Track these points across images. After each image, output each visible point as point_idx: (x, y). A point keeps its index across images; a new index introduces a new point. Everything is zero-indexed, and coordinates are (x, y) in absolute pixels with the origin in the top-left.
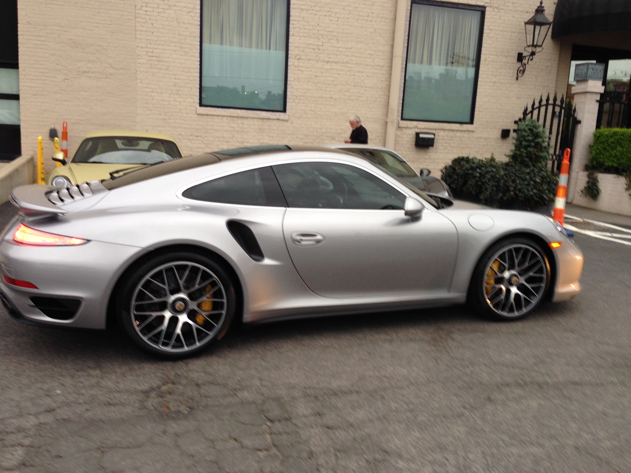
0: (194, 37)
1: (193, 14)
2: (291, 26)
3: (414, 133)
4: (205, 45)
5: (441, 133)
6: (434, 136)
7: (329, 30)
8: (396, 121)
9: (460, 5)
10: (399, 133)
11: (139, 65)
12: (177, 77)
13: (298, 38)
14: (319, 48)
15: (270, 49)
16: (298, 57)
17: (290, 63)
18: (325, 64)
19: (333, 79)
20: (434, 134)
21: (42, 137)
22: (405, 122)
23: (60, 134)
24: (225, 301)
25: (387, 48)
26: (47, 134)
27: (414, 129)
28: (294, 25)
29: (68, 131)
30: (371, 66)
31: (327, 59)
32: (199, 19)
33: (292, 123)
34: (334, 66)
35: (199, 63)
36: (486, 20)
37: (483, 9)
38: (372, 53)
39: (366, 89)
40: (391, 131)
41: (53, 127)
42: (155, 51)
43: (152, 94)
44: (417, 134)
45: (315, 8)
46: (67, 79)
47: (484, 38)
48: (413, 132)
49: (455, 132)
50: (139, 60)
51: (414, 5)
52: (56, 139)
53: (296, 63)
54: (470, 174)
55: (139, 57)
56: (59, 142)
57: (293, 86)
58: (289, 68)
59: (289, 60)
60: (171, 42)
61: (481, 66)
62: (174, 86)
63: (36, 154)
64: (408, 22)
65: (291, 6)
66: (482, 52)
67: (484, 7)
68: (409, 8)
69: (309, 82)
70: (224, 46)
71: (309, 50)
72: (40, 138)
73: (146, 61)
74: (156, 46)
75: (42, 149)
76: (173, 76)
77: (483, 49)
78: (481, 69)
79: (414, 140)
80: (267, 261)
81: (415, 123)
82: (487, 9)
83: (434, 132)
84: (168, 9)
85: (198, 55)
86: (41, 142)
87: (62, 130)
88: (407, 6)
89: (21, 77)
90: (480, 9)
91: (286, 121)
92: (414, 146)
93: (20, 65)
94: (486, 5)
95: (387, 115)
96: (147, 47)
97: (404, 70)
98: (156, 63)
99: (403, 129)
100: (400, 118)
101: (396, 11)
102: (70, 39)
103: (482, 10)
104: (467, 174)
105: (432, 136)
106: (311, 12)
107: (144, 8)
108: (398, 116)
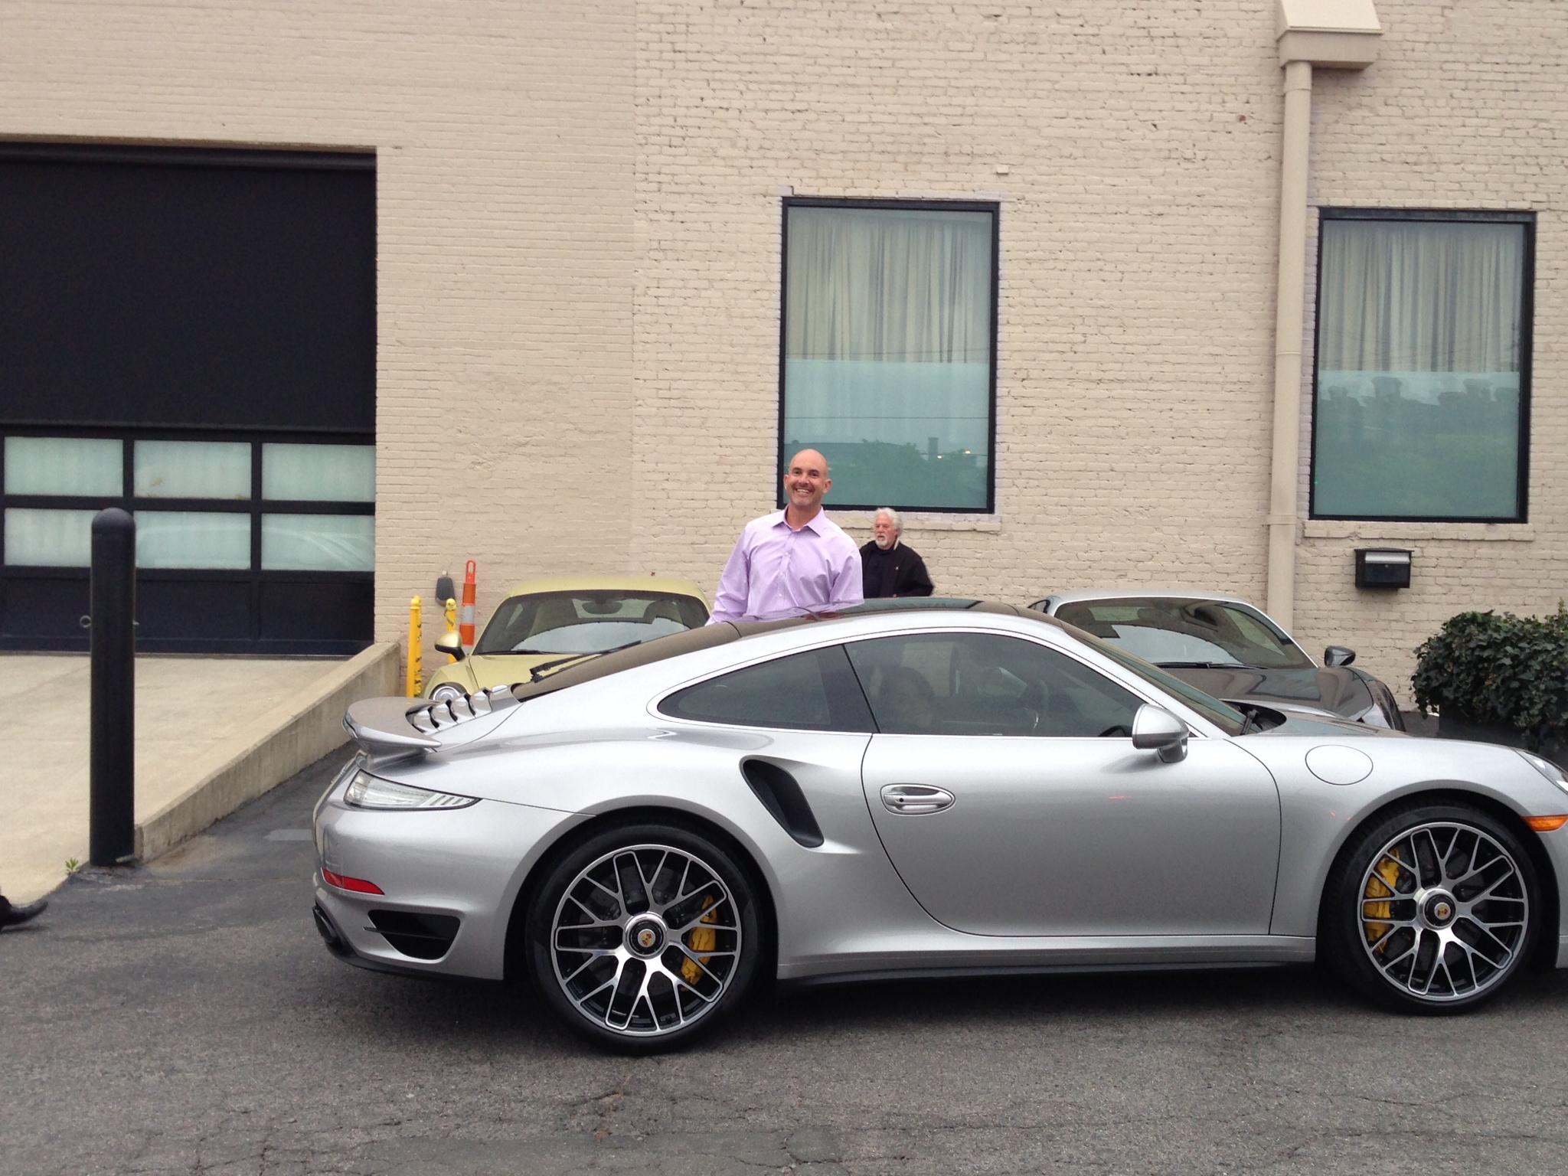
0: (767, 346)
1: (765, 295)
2: (1001, 301)
3: (1350, 551)
4: (792, 363)
5: (1432, 550)
6: (1410, 557)
7: (1101, 303)
8: (1293, 521)
9: (1458, 214)
10: (1304, 552)
11: (639, 420)
12: (724, 442)
13: (1020, 329)
14: (1075, 348)
15: (950, 360)
16: (1022, 374)
17: (1000, 391)
18: (1092, 385)
19: (1116, 423)
20: (1409, 553)
21: (421, 597)
22: (1321, 523)
23: (459, 591)
24: (738, 929)
25: (1260, 337)
26: (433, 592)
27: (1349, 542)
28: (1011, 299)
29: (476, 582)
30: (1217, 383)
31: (1096, 375)
32: (778, 305)
33: (1010, 538)
34: (1117, 390)
35: (776, 406)
36: (1540, 246)
37: (1528, 219)
38: (1219, 351)
39: (1204, 443)
40: (1282, 550)
41: (444, 573)
42: (675, 385)
43: (666, 485)
44: (1360, 554)
45: (1061, 256)
46: (480, 464)
47: (1537, 292)
48: (1348, 549)
49: (1473, 546)
50: (640, 409)
51: (1326, 223)
52: (450, 601)
53: (1017, 389)
54: (1487, 659)
55: (639, 402)
56: (455, 607)
57: (1011, 446)
58: (999, 401)
59: (999, 383)
60: (712, 363)
61: (1535, 365)
62: (718, 463)
63: (406, 637)
64: (1314, 269)
65: (1002, 255)
66: (1536, 329)
67: (1533, 213)
68: (1316, 233)
69: (1050, 433)
70: (838, 362)
71: (1049, 356)
72: (415, 601)
73: (654, 410)
74: (678, 375)
75: (419, 626)
76: (717, 441)
77: (1537, 320)
78: (1535, 373)
79: (1352, 570)
80: (829, 847)
81: (1351, 526)
82: (1540, 217)
83: (1407, 546)
84: (705, 289)
85: (776, 387)
86: (416, 610)
87: (464, 581)
88: (1308, 227)
89: (379, 463)
90: (1520, 218)
91: (996, 533)
92: (1353, 588)
93: (378, 437)
94: (1535, 207)
95: (1268, 509)
96: (657, 379)
97: (1310, 388)
98: (678, 412)
99: (1318, 543)
100: (1306, 514)
101: (1278, 244)
102: (488, 374)
103: (1525, 223)
104: (1481, 659)
105: (1404, 559)
106: (1051, 264)
107: (653, 292)
108: (1299, 509)
